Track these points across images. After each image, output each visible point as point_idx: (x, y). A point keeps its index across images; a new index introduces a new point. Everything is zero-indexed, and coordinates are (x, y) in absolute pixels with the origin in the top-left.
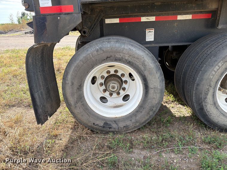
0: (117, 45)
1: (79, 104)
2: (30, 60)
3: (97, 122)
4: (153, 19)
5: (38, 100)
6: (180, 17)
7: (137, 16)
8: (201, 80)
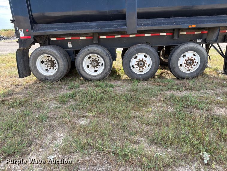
0: (46, 49)
1: (35, 70)
2: (18, 53)
3: (42, 77)
4: (70, 38)
5: (20, 69)
6: (81, 38)
7: (64, 37)
8: (77, 61)
